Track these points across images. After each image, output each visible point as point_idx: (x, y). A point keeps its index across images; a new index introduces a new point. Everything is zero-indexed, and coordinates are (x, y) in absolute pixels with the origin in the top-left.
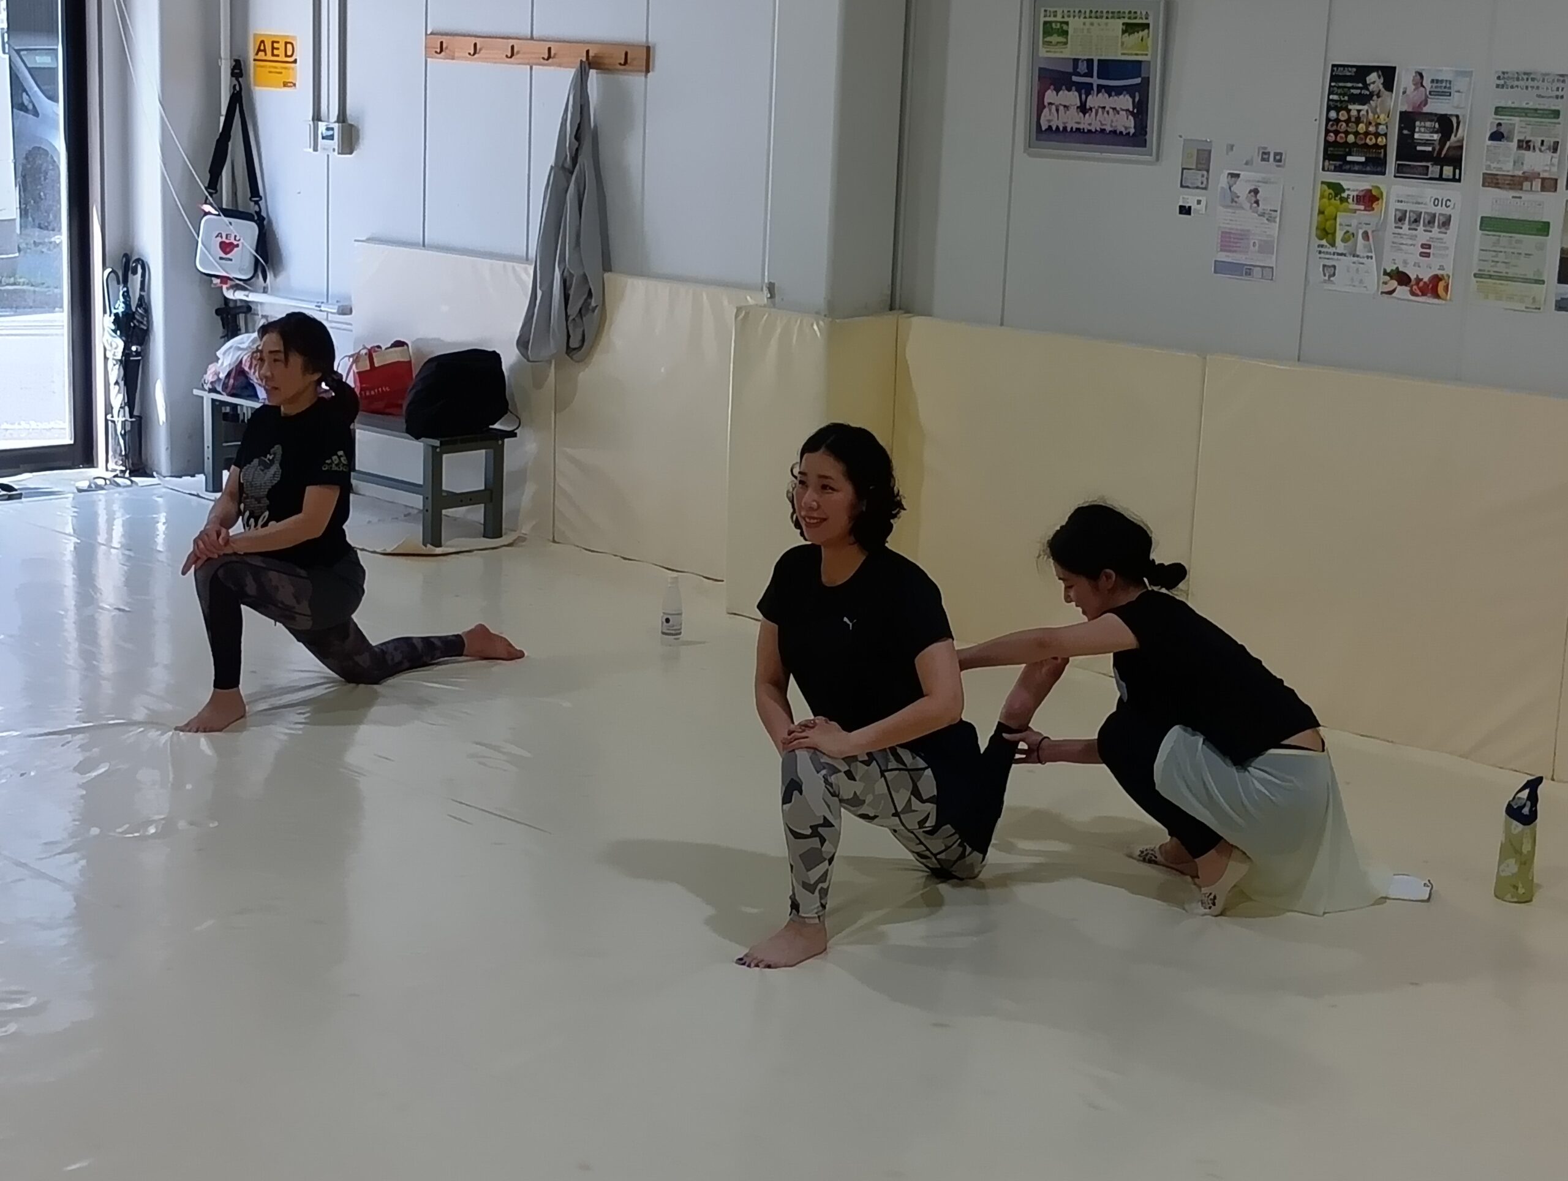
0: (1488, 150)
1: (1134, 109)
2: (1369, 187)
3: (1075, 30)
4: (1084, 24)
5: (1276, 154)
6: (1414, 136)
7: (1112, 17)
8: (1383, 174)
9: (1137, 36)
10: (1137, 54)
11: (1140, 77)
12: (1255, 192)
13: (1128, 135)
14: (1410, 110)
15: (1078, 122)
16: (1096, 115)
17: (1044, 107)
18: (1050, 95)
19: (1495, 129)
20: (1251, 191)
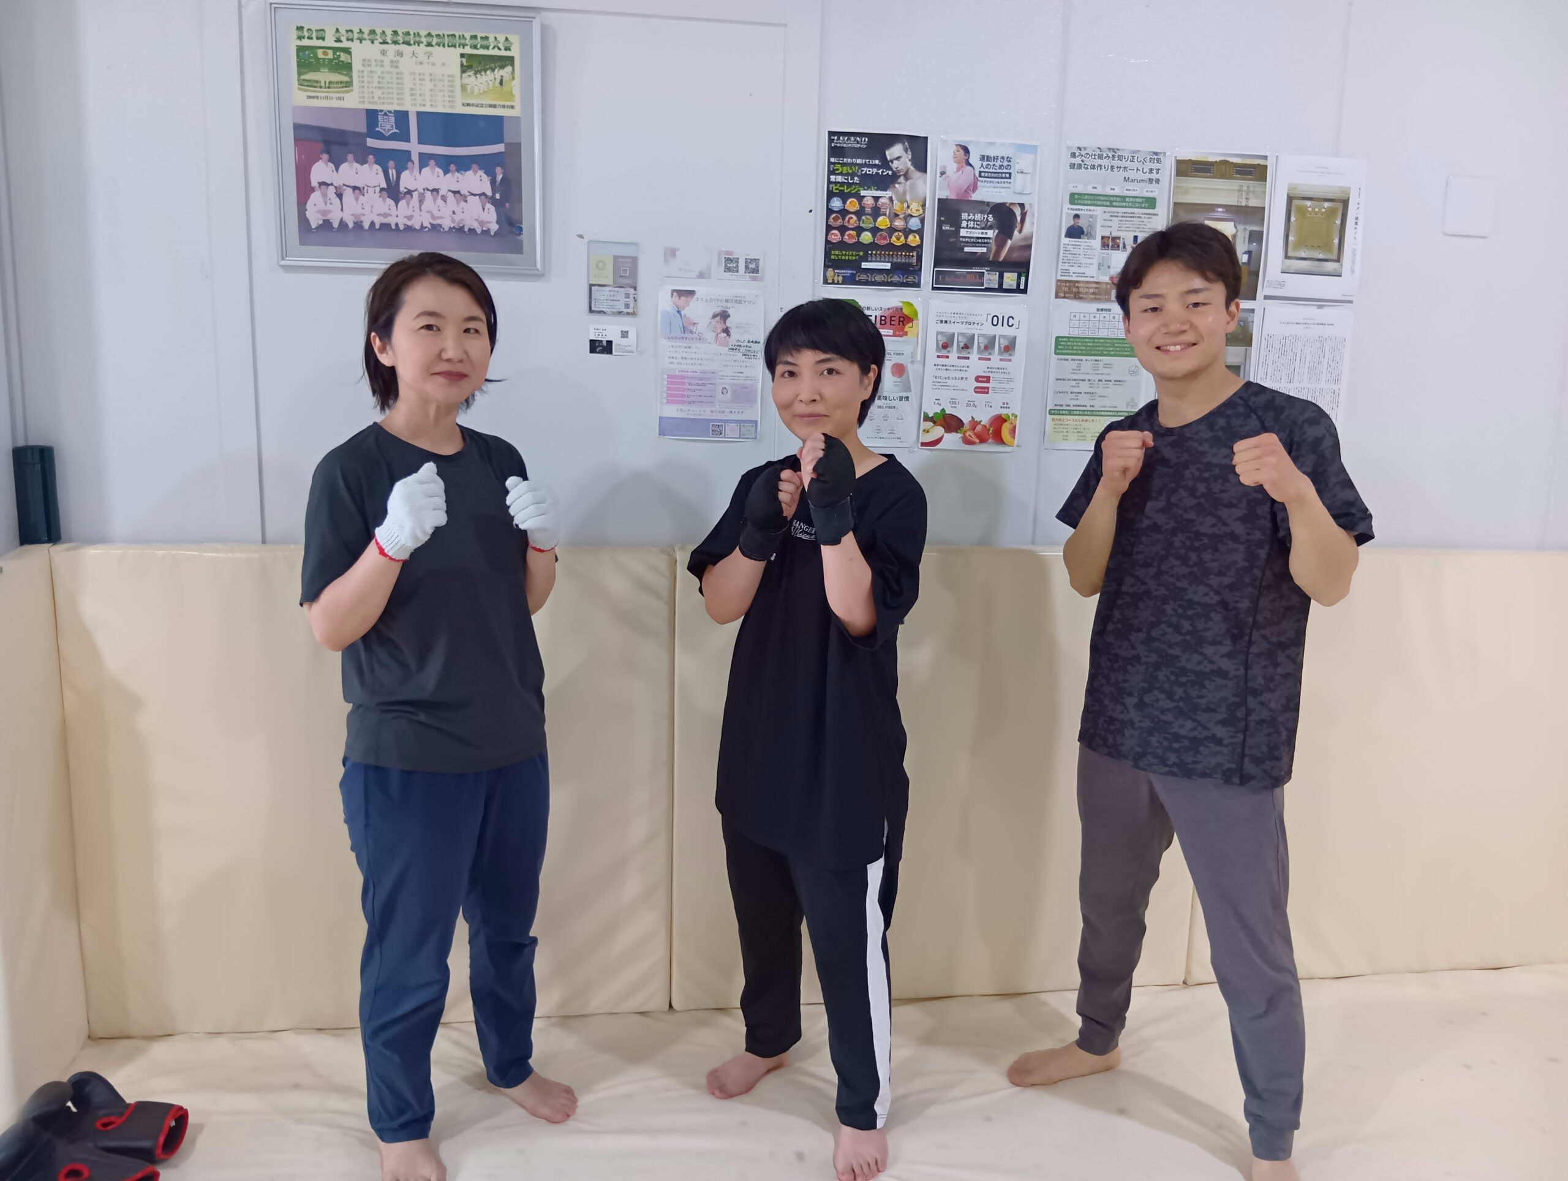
0: (1065, 250)
1: (494, 191)
2: (897, 304)
3: (366, 62)
4: (384, 53)
5: (748, 262)
6: (959, 232)
7: (438, 44)
8: (917, 285)
9: (488, 79)
10: (494, 106)
11: (502, 142)
12: (724, 316)
13: (486, 232)
14: (953, 196)
15: (385, 215)
16: (421, 201)
17: (313, 190)
18: (321, 171)
19: (1071, 223)
20: (715, 316)
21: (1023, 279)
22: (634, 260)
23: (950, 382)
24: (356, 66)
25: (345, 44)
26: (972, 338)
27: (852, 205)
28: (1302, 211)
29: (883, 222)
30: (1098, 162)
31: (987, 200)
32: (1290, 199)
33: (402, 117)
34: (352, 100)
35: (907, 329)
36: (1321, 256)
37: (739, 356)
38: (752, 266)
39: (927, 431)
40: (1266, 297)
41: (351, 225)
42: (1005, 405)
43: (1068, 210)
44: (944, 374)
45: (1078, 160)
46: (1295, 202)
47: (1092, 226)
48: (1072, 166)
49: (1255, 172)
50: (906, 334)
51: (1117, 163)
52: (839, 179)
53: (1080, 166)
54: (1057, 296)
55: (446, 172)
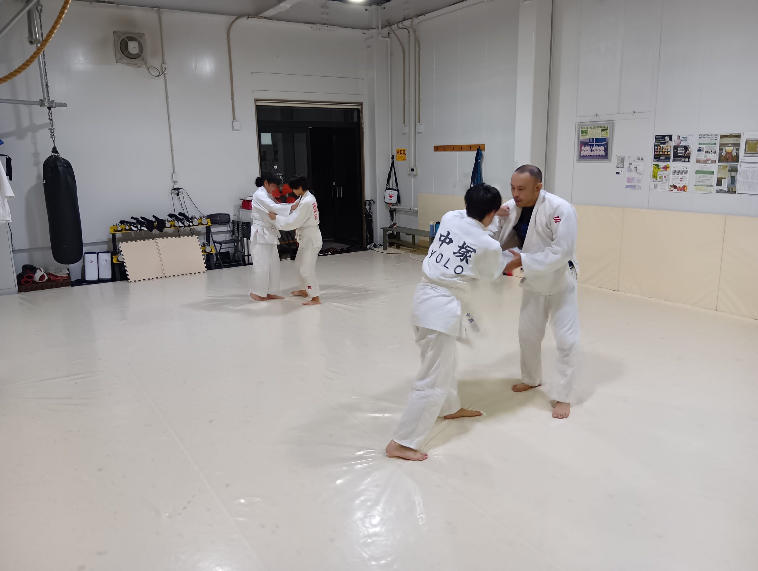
0: (697, 154)
1: (604, 149)
2: (666, 165)
3: (589, 132)
4: (592, 130)
5: (641, 158)
6: (677, 151)
7: (599, 128)
8: (670, 161)
9: (605, 132)
10: (605, 136)
11: (606, 141)
12: (636, 168)
13: (603, 156)
14: (676, 145)
15: (590, 154)
16: (595, 151)
17: (582, 151)
18: (583, 148)
19: (699, 148)
20: (635, 168)
21: (689, 160)
22: (624, 159)
23: (675, 179)
24: (588, 132)
25: (587, 129)
26: (680, 171)
27: (659, 148)
28: (749, 144)
29: (664, 150)
30: (704, 137)
31: (683, 145)
32: (746, 141)
33: (593, 139)
34: (588, 137)
35: (667, 169)
36: (754, 153)
37: (638, 174)
38: (642, 159)
39: (670, 188)
40: (741, 162)
41: (586, 155)
42: (685, 184)
43: (699, 146)
44: (674, 178)
45: (700, 137)
46: (747, 142)
47: (703, 149)
48: (699, 138)
49: (738, 136)
50: (667, 170)
51: (708, 137)
52: (657, 143)
53: (701, 138)
54: (696, 163)
55: (598, 147)
